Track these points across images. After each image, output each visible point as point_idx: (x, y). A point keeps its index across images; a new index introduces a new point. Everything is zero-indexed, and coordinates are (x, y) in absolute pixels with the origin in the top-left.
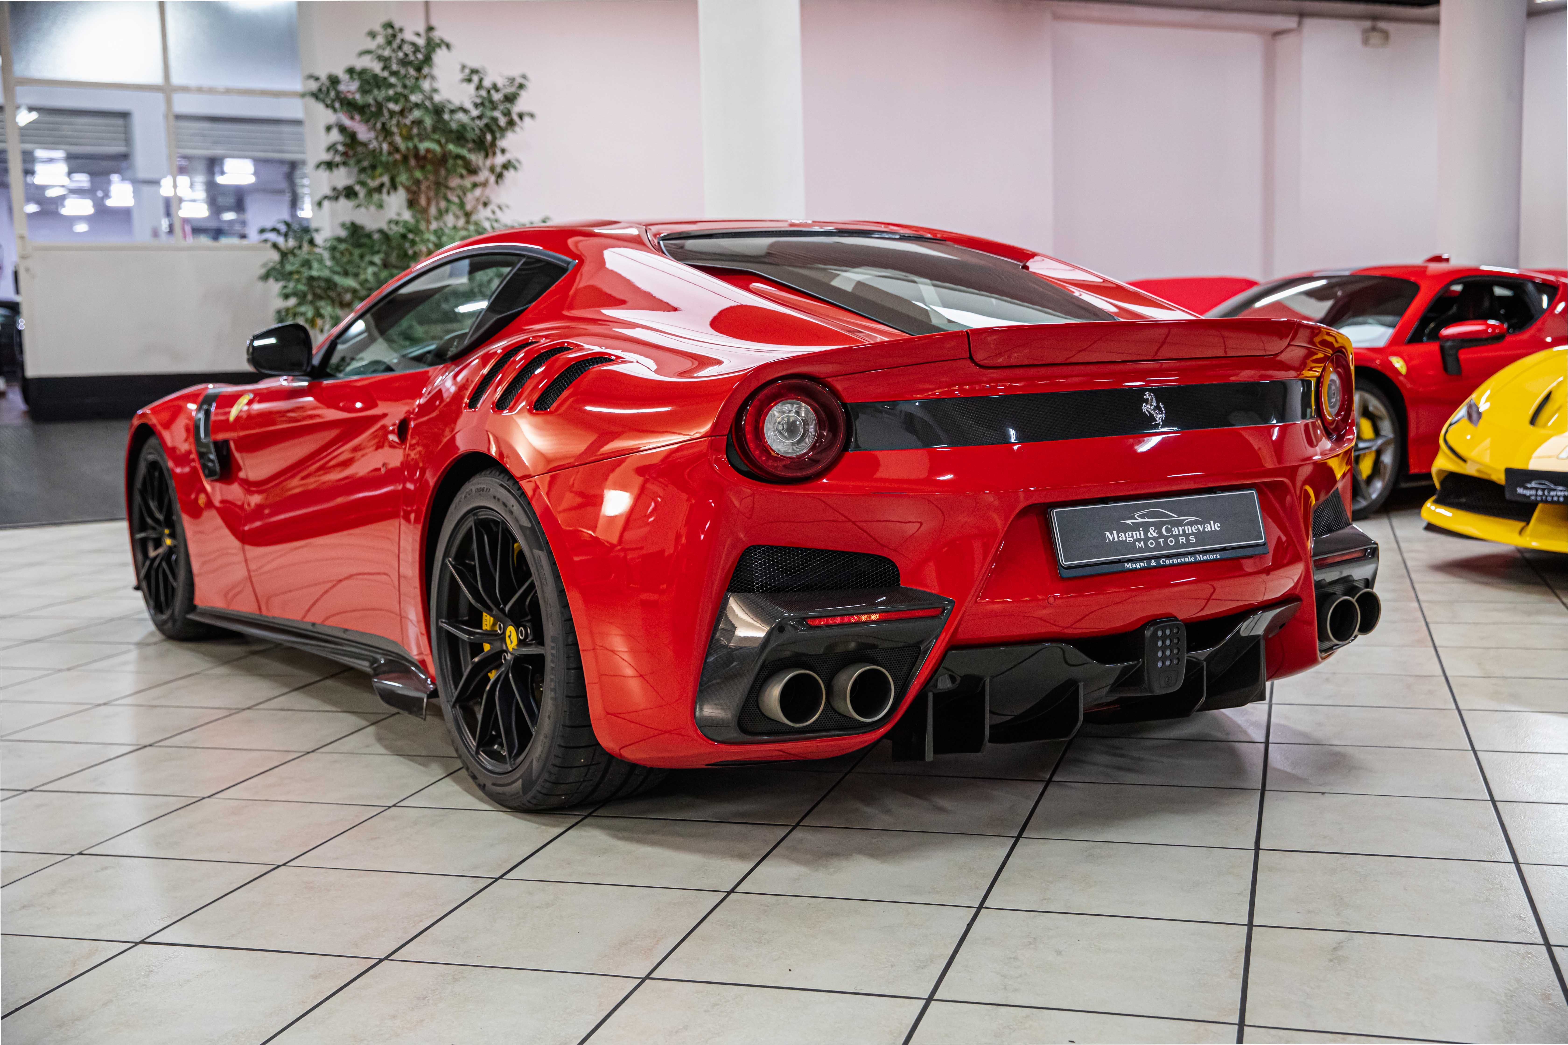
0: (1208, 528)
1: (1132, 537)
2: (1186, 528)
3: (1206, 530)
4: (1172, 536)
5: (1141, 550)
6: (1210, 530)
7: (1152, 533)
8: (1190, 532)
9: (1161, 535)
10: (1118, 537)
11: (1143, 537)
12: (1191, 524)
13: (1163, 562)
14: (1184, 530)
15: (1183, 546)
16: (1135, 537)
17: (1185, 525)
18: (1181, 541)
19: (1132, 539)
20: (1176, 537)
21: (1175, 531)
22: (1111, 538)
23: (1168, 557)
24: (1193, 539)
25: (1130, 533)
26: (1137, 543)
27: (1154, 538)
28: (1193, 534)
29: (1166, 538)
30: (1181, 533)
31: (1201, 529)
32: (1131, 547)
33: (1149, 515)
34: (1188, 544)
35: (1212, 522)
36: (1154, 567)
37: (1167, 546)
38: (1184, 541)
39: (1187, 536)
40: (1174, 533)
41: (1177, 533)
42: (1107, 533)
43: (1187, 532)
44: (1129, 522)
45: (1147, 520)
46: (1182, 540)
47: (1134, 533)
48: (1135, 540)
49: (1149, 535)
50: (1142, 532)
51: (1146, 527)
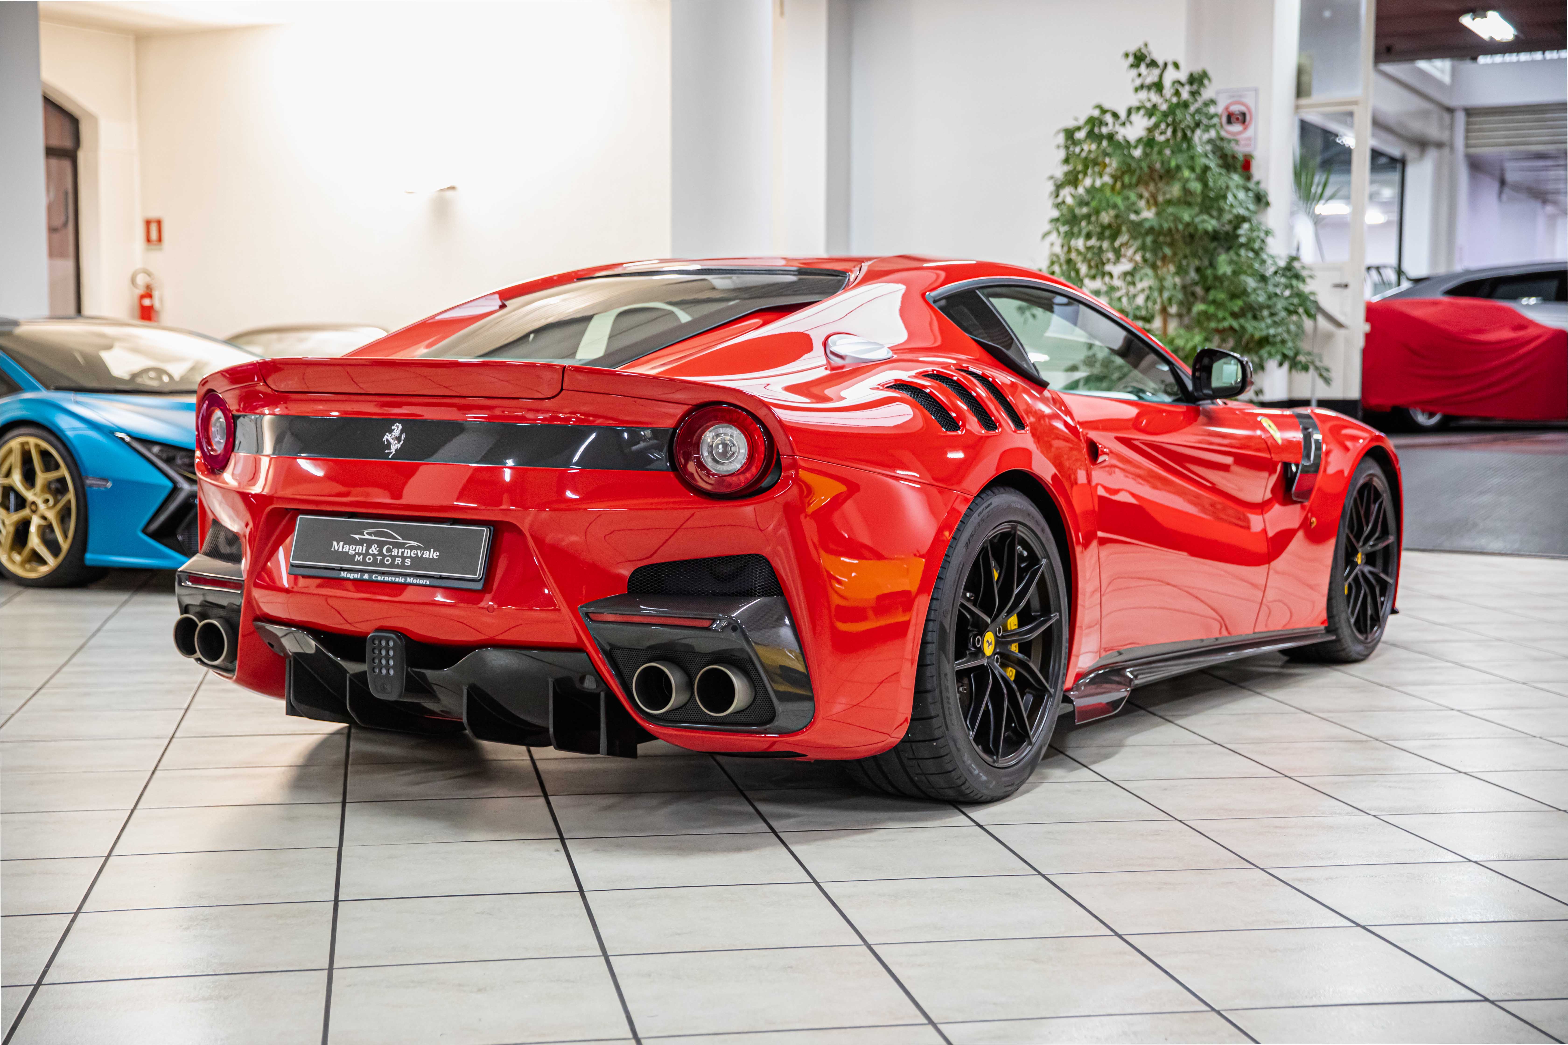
0: (426, 555)
1: (355, 550)
2: (406, 551)
3: (424, 556)
4: (391, 556)
5: (358, 563)
6: (427, 556)
7: (374, 550)
8: (409, 555)
9: (381, 553)
10: (343, 548)
11: (364, 552)
12: (412, 548)
13: (376, 577)
14: (403, 553)
15: (398, 566)
16: (357, 551)
17: (405, 548)
18: (396, 561)
19: (354, 552)
20: (393, 558)
21: (395, 552)
22: (336, 549)
23: (383, 573)
24: (408, 562)
25: (354, 547)
26: (357, 556)
27: (373, 555)
28: (411, 557)
29: (384, 556)
30: (400, 554)
31: (420, 555)
32: (350, 559)
33: (377, 534)
34: (402, 566)
35: (432, 550)
36: (366, 581)
37: (382, 564)
38: (399, 562)
39: (403, 558)
40: (393, 554)
41: (396, 554)
42: (335, 543)
43: (405, 555)
44: (357, 537)
45: (373, 538)
46: (398, 561)
47: (358, 547)
48: (356, 554)
49: (370, 551)
50: (364, 548)
51: (370, 543)
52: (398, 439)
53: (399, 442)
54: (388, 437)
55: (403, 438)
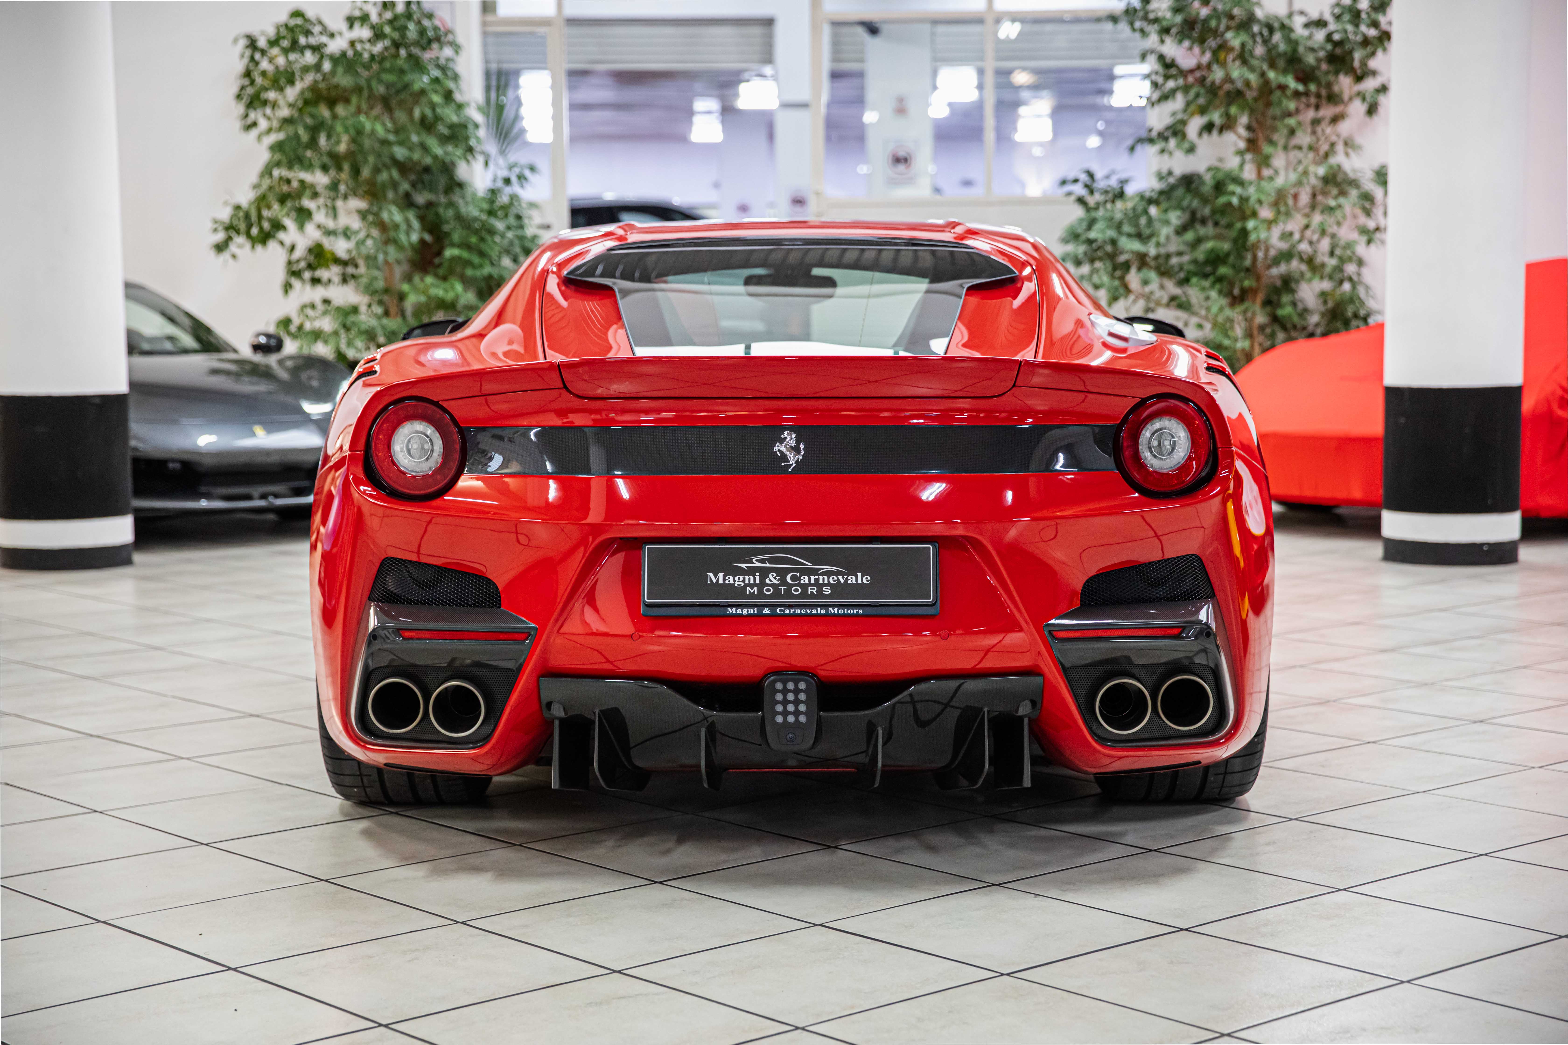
0: (852, 580)
1: (744, 581)
2: (821, 578)
3: (849, 582)
4: (799, 585)
5: (752, 596)
6: (854, 582)
7: (772, 579)
8: (826, 582)
9: (783, 582)
10: (724, 580)
11: (758, 582)
12: (829, 574)
13: (781, 611)
14: (817, 580)
15: (812, 596)
16: (747, 582)
17: (819, 575)
18: (810, 591)
19: (743, 584)
20: (805, 587)
21: (805, 580)
22: (714, 581)
23: (790, 606)
24: (827, 590)
25: (742, 578)
26: (748, 588)
27: (773, 585)
28: (829, 584)
29: (790, 586)
30: (812, 582)
31: (842, 581)
32: (737, 592)
33: (771, 561)
34: (820, 594)
35: (859, 575)
36: (767, 615)
37: (788, 594)
38: (814, 591)
39: (820, 587)
40: (802, 582)
41: (807, 582)
42: (711, 575)
43: (821, 582)
44: (743, 565)
45: (768, 565)
46: (812, 590)
47: (747, 578)
48: (746, 585)
49: (767, 581)
50: (758, 578)
51: (764, 573)
52: (796, 449)
53: (798, 452)
54: (779, 448)
55: (802, 448)
